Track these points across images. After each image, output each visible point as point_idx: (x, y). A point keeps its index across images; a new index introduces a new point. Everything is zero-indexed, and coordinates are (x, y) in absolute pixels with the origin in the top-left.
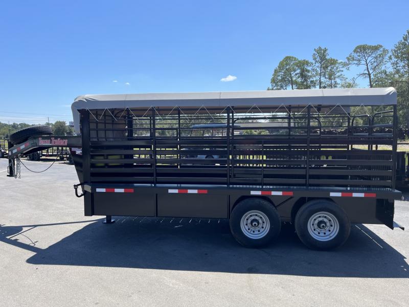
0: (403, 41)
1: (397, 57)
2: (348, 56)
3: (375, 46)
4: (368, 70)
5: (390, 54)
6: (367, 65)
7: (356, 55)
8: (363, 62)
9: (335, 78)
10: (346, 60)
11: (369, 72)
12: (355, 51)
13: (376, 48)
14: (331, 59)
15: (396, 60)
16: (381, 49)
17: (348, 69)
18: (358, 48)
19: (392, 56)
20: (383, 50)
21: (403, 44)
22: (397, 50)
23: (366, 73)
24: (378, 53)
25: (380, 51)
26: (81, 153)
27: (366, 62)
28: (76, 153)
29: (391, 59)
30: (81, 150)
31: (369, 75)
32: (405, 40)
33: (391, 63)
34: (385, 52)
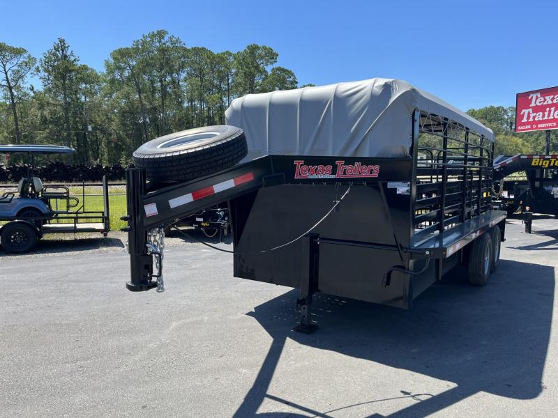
0: (54, 51)
1: (46, 71)
3: (17, 49)
4: (7, 80)
6: (6, 73)
11: (9, 84)
13: (18, 52)
15: (46, 74)
16: (25, 55)
19: (40, 68)
20: (29, 56)
21: (54, 54)
22: (48, 60)
23: (4, 85)
24: (22, 59)
25: (24, 58)
26: (408, 191)
27: (4, 68)
28: (398, 193)
29: (39, 71)
30: (408, 186)
31: (10, 88)
32: (57, 50)
33: (41, 78)
34: (32, 60)
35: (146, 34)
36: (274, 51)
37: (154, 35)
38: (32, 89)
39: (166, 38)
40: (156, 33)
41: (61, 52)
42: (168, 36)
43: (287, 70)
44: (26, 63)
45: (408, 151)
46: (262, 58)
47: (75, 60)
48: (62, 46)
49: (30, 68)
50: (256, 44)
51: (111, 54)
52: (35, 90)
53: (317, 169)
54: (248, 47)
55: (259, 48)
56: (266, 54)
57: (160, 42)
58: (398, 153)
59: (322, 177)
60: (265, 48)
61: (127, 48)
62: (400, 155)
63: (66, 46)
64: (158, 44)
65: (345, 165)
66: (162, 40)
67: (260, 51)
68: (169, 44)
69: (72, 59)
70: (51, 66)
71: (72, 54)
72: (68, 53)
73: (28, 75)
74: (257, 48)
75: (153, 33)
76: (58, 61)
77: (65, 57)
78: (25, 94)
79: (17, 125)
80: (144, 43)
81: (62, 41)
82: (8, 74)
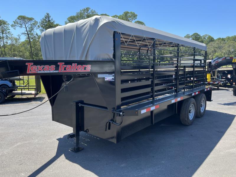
0: (45, 18)
1: (42, 27)
2: (14, 21)
3: (30, 18)
4: (27, 31)
5: (39, 24)
6: (26, 28)
7: (19, 21)
8: (24, 26)
9: (6, 33)
10: (13, 23)
11: (28, 33)
12: (18, 18)
13: (31, 19)
14: (3, 21)
15: (42, 28)
16: (34, 21)
17: (15, 29)
18: (20, 17)
19: (40, 26)
20: (35, 21)
21: (45, 20)
22: (42, 22)
23: (26, 33)
24: (32, 22)
25: (33, 21)
26: (113, 79)
27: (25, 26)
28: (105, 80)
29: (39, 27)
30: (113, 76)
31: (28, 34)
32: (46, 18)
33: (40, 30)
34: (36, 22)
35: (81, 10)
36: (135, 14)
37: (85, 10)
38: (37, 35)
39: (90, 11)
40: (85, 9)
41: (48, 19)
42: (91, 10)
43: (141, 22)
44: (34, 24)
45: (112, 57)
46: (130, 17)
47: (53, 22)
48: (48, 16)
49: (35, 26)
50: (127, 11)
51: (67, 19)
52: (38, 35)
53: (44, 67)
54: (124, 13)
55: (129, 13)
56: (132, 15)
57: (87, 12)
58: (106, 58)
59: (48, 72)
60: (131, 13)
61: (74, 16)
62: (108, 59)
63: (50, 16)
64: (86, 14)
65: (65, 65)
66: (88, 12)
67: (129, 14)
68: (91, 13)
69: (52, 21)
70: (44, 25)
71: (52, 20)
72: (51, 19)
73: (35, 28)
74: (128, 13)
75: (84, 9)
76: (46, 22)
77: (49, 21)
78: (35, 37)
79: (31, 49)
80: (81, 13)
81: (48, 14)
82: (27, 28)
